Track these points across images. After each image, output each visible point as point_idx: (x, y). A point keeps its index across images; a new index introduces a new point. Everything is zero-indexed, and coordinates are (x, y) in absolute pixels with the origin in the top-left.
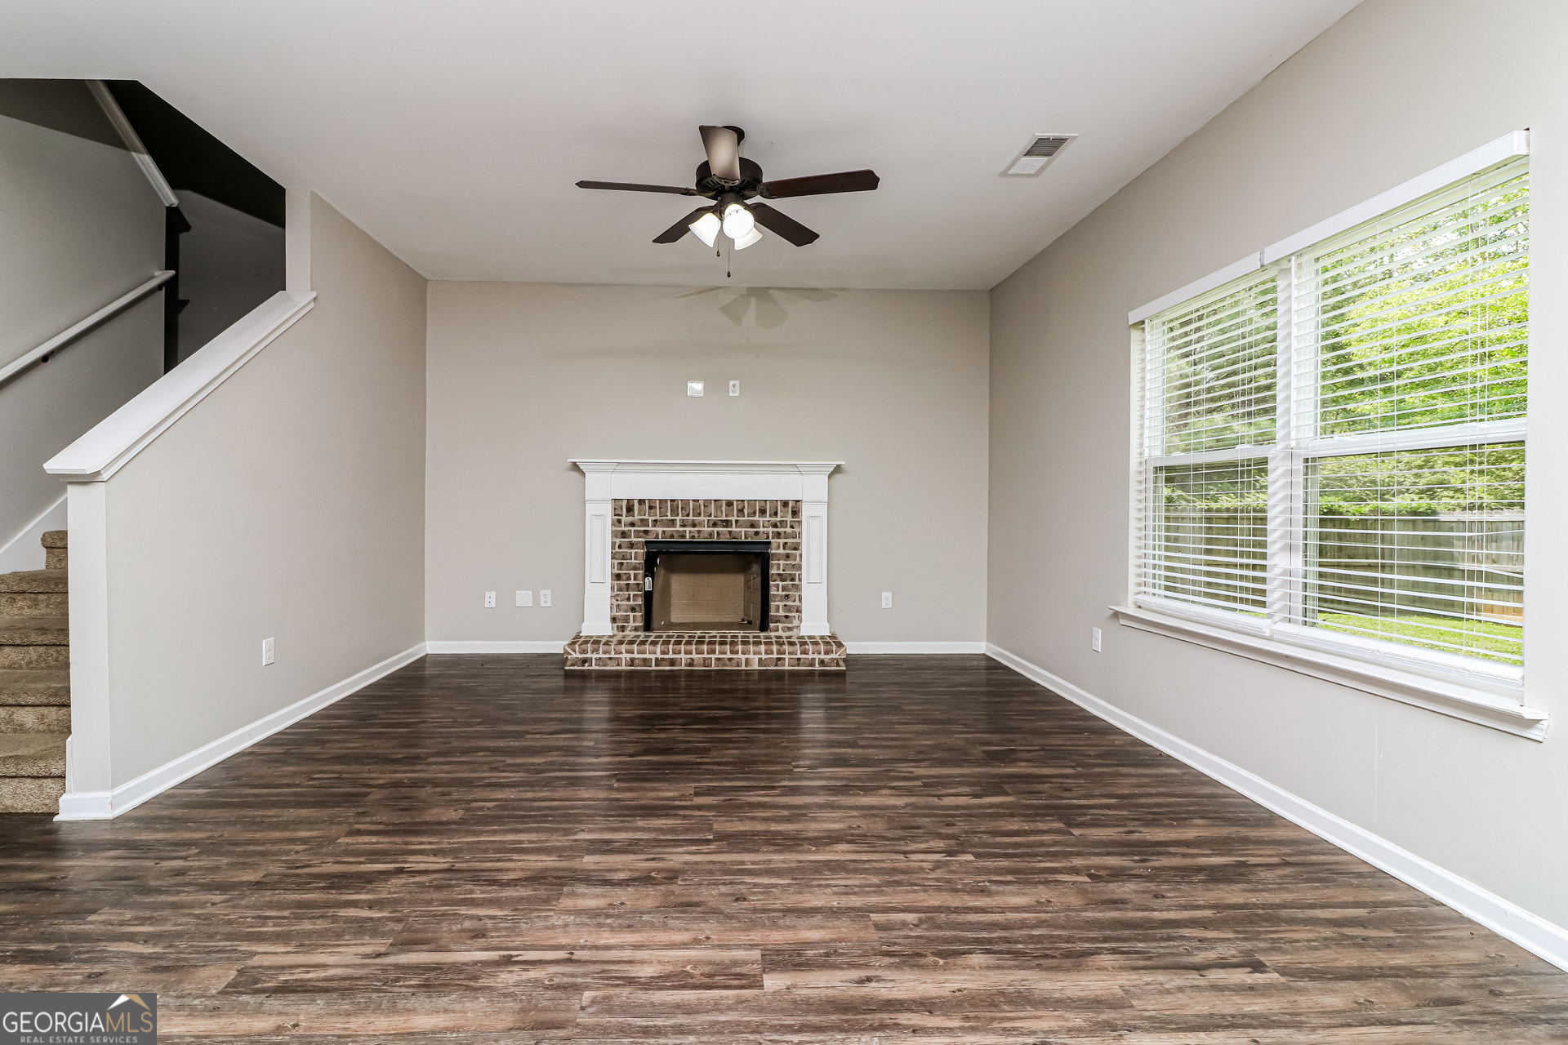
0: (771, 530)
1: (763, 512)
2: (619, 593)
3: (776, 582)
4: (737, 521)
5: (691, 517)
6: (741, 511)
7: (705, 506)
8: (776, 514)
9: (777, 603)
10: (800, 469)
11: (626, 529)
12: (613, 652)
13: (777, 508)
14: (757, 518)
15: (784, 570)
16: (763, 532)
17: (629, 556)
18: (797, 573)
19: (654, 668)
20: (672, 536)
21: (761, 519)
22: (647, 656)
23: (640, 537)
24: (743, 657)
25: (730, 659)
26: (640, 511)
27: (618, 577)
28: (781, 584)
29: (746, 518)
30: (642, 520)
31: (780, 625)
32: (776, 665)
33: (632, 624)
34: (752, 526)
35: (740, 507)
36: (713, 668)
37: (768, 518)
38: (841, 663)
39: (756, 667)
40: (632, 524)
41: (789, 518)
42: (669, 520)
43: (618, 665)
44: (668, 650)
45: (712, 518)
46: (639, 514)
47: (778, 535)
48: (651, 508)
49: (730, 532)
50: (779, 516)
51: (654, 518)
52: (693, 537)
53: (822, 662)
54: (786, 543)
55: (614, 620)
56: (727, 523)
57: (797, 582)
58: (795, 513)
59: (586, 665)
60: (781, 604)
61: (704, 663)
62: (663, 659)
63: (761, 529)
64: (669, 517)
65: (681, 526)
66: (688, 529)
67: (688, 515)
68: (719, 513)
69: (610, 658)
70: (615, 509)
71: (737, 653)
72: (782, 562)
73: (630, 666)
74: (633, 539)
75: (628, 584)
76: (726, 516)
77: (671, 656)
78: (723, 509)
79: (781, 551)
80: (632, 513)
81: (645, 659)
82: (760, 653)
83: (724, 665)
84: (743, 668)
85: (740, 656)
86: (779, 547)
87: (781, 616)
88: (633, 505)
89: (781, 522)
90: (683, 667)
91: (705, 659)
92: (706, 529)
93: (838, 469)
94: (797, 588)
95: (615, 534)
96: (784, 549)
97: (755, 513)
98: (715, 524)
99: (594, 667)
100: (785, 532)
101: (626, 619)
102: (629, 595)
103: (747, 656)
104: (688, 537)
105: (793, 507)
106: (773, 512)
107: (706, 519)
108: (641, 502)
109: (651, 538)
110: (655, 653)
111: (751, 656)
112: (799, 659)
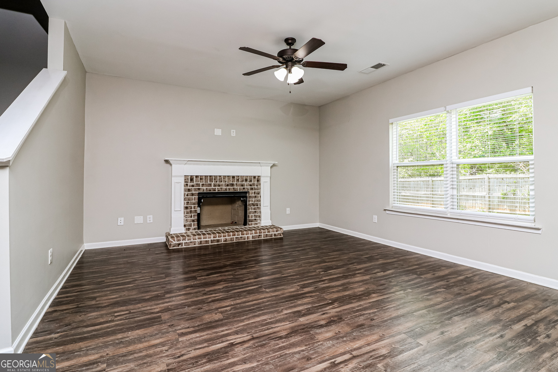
0: (249, 187)
1: (246, 180)
2: (187, 215)
3: (251, 207)
4: (236, 184)
5: (218, 183)
6: (238, 180)
7: (224, 178)
8: (251, 181)
9: (252, 215)
10: (261, 164)
11: (190, 188)
12: (192, 239)
13: (251, 179)
14: (244, 183)
15: (254, 202)
16: (246, 188)
17: (191, 199)
18: (259, 203)
19: (210, 244)
20: (210, 190)
21: (245, 183)
22: (207, 239)
23: (196, 191)
24: (246, 236)
25: (241, 237)
26: (196, 180)
27: (186, 208)
28: (253, 207)
29: (240, 183)
30: (197, 184)
31: (253, 223)
32: (259, 238)
33: (193, 227)
34: (242, 186)
35: (238, 179)
36: (235, 241)
37: (248, 183)
38: (281, 234)
39: (251, 239)
40: (193, 186)
41: (256, 183)
42: (209, 184)
43: (195, 244)
44: (216, 236)
45: (227, 183)
46: (196, 181)
47: (252, 189)
48: (201, 179)
49: (234, 188)
50: (252, 182)
51: (202, 183)
52: (219, 190)
53: (275, 235)
54: (255, 192)
55: (185, 226)
56: (232, 185)
57: (259, 206)
58: (258, 181)
59: (180, 246)
60: (253, 215)
61: (231, 240)
62: (214, 240)
63: (246, 187)
64: (209, 183)
65: (214, 186)
66: (217, 187)
67: (217, 182)
68: (229, 181)
69: (191, 242)
70: (185, 180)
71: (244, 234)
72: (253, 199)
73: (200, 244)
74: (193, 192)
75: (191, 211)
76: (232, 182)
77: (217, 238)
78: (231, 179)
79: (253, 195)
80: (193, 181)
81: (206, 241)
82: (253, 234)
83: (239, 240)
84: (246, 240)
86: (252, 194)
87: (253, 219)
88: (193, 178)
89: (253, 184)
90: (222, 242)
91: (231, 238)
92: (224, 187)
93: (274, 165)
94: (259, 208)
95: (185, 190)
96: (254, 194)
97: (243, 181)
98: (228, 185)
99: (184, 247)
100: (254, 188)
101: (190, 225)
102: (192, 215)
103: (248, 235)
104: (217, 190)
105: (257, 178)
106: (250, 180)
107: (224, 183)
108: (197, 177)
109: (201, 191)
110: (211, 238)
112: (267, 235)
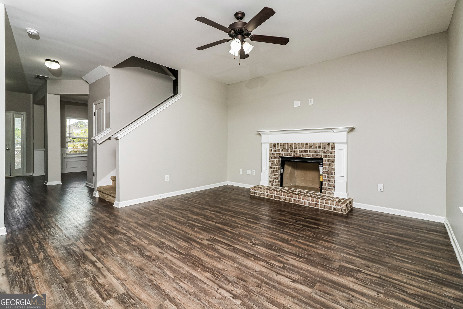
0: (323, 154)
1: (320, 147)
2: (271, 173)
3: (325, 175)
4: (310, 151)
5: (293, 149)
6: (311, 147)
7: (298, 145)
8: (325, 148)
9: (325, 183)
10: (333, 130)
11: (273, 152)
12: (262, 192)
13: (325, 146)
14: (317, 149)
15: (328, 170)
16: (320, 155)
17: (274, 161)
18: (334, 172)
19: (274, 199)
20: (287, 155)
21: (319, 150)
22: (272, 194)
23: (278, 155)
24: (303, 201)
25: (298, 201)
26: (277, 146)
27: (271, 168)
28: (327, 175)
29: (313, 149)
30: (278, 150)
31: (327, 192)
32: (315, 206)
33: (275, 184)
34: (315, 152)
35: (311, 146)
36: (292, 202)
37: (322, 150)
38: (343, 211)
39: (308, 205)
40: (275, 151)
41: (330, 150)
42: (287, 150)
43: (264, 196)
44: (278, 193)
45: (301, 149)
46: (277, 148)
47: (326, 156)
48: (281, 146)
49: (307, 155)
50: (326, 149)
51: (282, 149)
52: (294, 156)
53: (334, 209)
54: (329, 160)
55: (270, 181)
56: (306, 151)
57: (334, 175)
58: (333, 148)
59: (255, 194)
60: (327, 183)
61: (289, 200)
62: (277, 197)
63: (319, 154)
64: (286, 149)
65: (290, 152)
66: (292, 153)
67: (292, 148)
68: (303, 148)
69: (262, 193)
70: (270, 146)
71: (301, 199)
72: (327, 167)
73: (267, 197)
74: (276, 156)
75: (274, 170)
76: (306, 148)
77: (279, 196)
78: (305, 146)
79: (327, 162)
80: (275, 147)
81: (271, 195)
82: (309, 200)
83: (296, 202)
84: (303, 205)
85: (302, 200)
86: (326, 161)
87: (327, 188)
88: (276, 145)
89: (327, 151)
90: (283, 200)
91: (290, 199)
92: (299, 153)
93: (352, 129)
94: (334, 177)
95: (270, 154)
96: (328, 161)
97: (316, 148)
98: (302, 152)
99: (257, 195)
100: (328, 155)
101: (273, 182)
102: (274, 174)
103: (304, 201)
104: (292, 156)
105: (332, 145)
106: (323, 147)
107: (299, 149)
108: (278, 143)
109: (281, 156)
110: (274, 194)
111: (306, 201)
112: (325, 206)
